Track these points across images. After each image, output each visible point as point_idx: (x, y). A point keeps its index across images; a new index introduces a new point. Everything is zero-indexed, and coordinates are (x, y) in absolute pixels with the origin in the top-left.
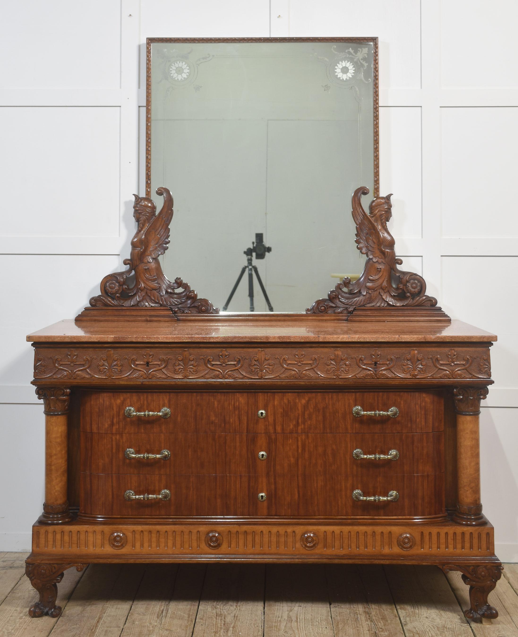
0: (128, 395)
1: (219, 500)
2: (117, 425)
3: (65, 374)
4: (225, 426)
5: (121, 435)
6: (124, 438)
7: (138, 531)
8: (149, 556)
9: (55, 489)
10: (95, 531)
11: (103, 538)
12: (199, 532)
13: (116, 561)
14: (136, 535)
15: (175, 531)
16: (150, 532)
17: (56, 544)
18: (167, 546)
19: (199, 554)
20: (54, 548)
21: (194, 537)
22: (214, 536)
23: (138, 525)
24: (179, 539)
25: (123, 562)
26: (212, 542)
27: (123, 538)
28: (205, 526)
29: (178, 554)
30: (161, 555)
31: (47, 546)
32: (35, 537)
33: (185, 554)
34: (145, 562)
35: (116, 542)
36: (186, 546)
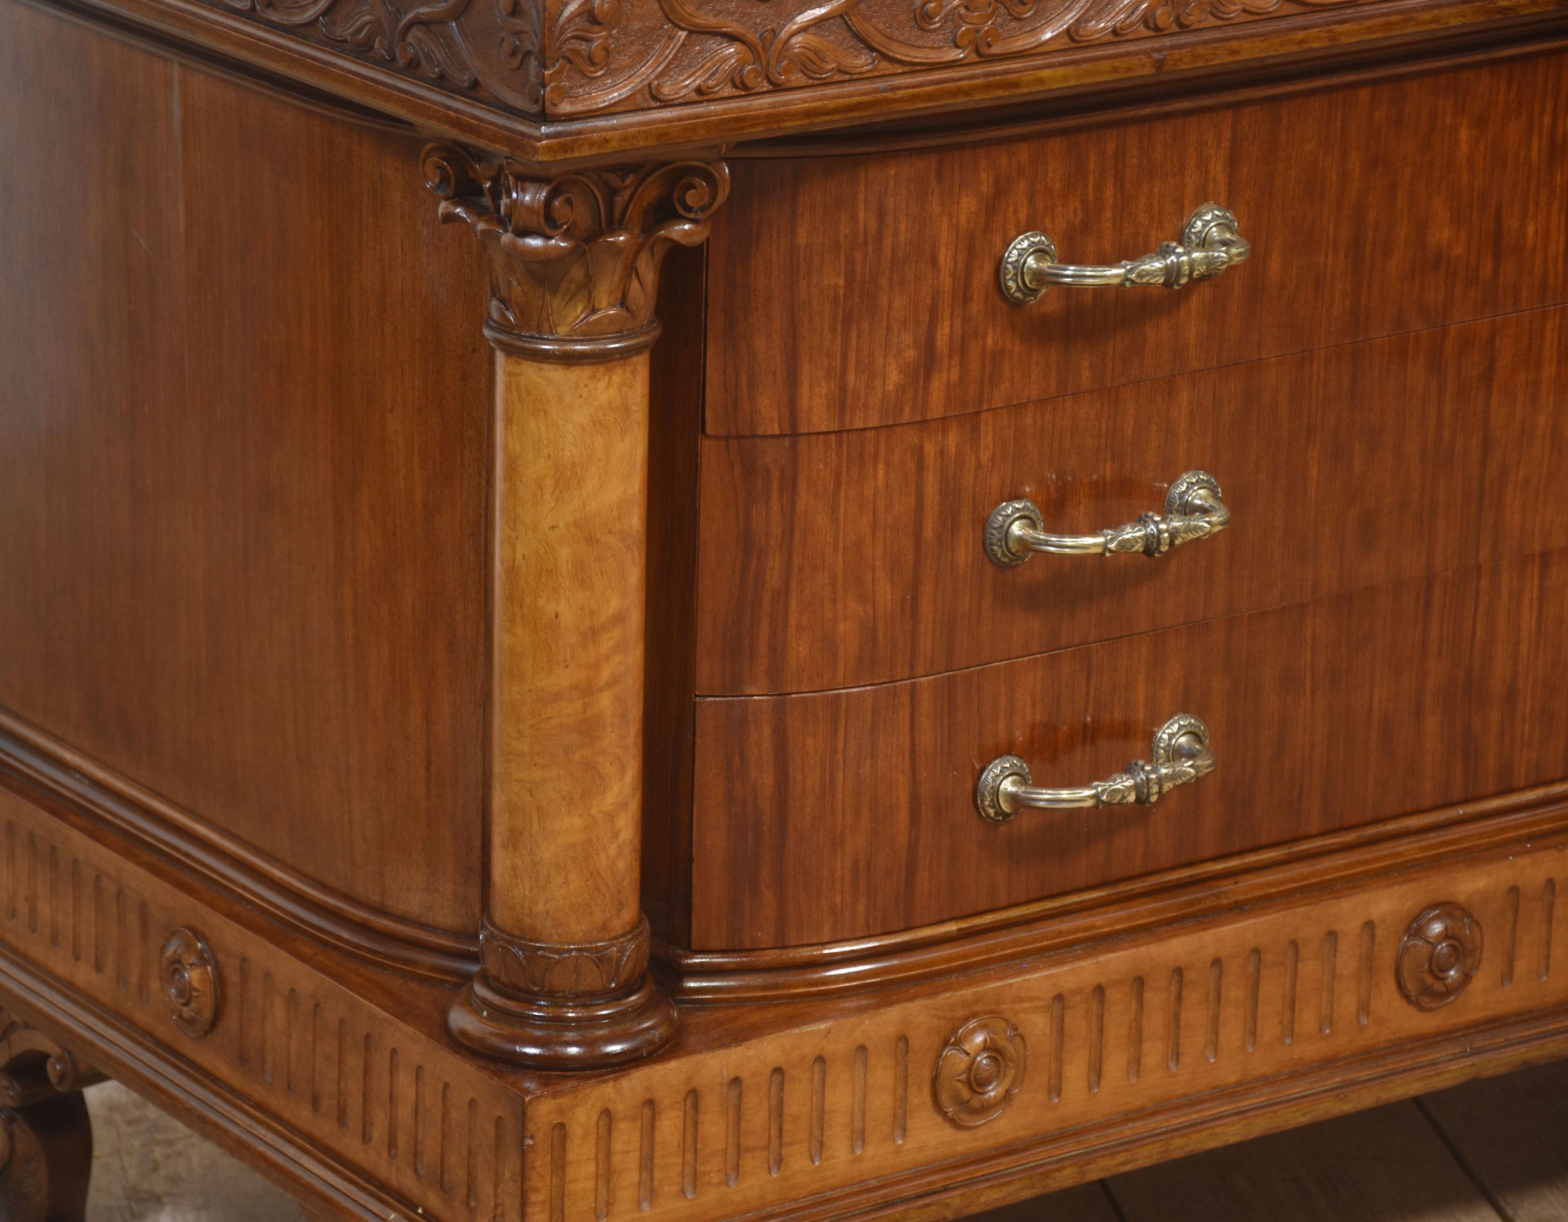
0: (1023, 153)
1: (1432, 724)
2: (956, 360)
3: (726, 59)
4: (1496, 271)
5: (971, 421)
6: (987, 438)
7: (1079, 991)
8: (1140, 1127)
9: (616, 835)
10: (862, 1048)
11: (904, 1080)
12: (1370, 925)
13: (991, 1197)
14: (1067, 1020)
15: (1256, 951)
16: (1139, 983)
17: (658, 1175)
18: (1215, 1045)
19: (1368, 1055)
20: (645, 1206)
21: (1347, 961)
22: (1445, 936)
23: (1079, 958)
24: (1272, 988)
25: (1027, 1194)
26: (1437, 969)
27: (1011, 1050)
28: (1398, 890)
29: (1267, 1080)
30: (1190, 1101)
31: (609, 1204)
32: (541, 1164)
33: (1299, 1072)
34: (1129, 1167)
35: (976, 1083)
36: (1308, 1020)
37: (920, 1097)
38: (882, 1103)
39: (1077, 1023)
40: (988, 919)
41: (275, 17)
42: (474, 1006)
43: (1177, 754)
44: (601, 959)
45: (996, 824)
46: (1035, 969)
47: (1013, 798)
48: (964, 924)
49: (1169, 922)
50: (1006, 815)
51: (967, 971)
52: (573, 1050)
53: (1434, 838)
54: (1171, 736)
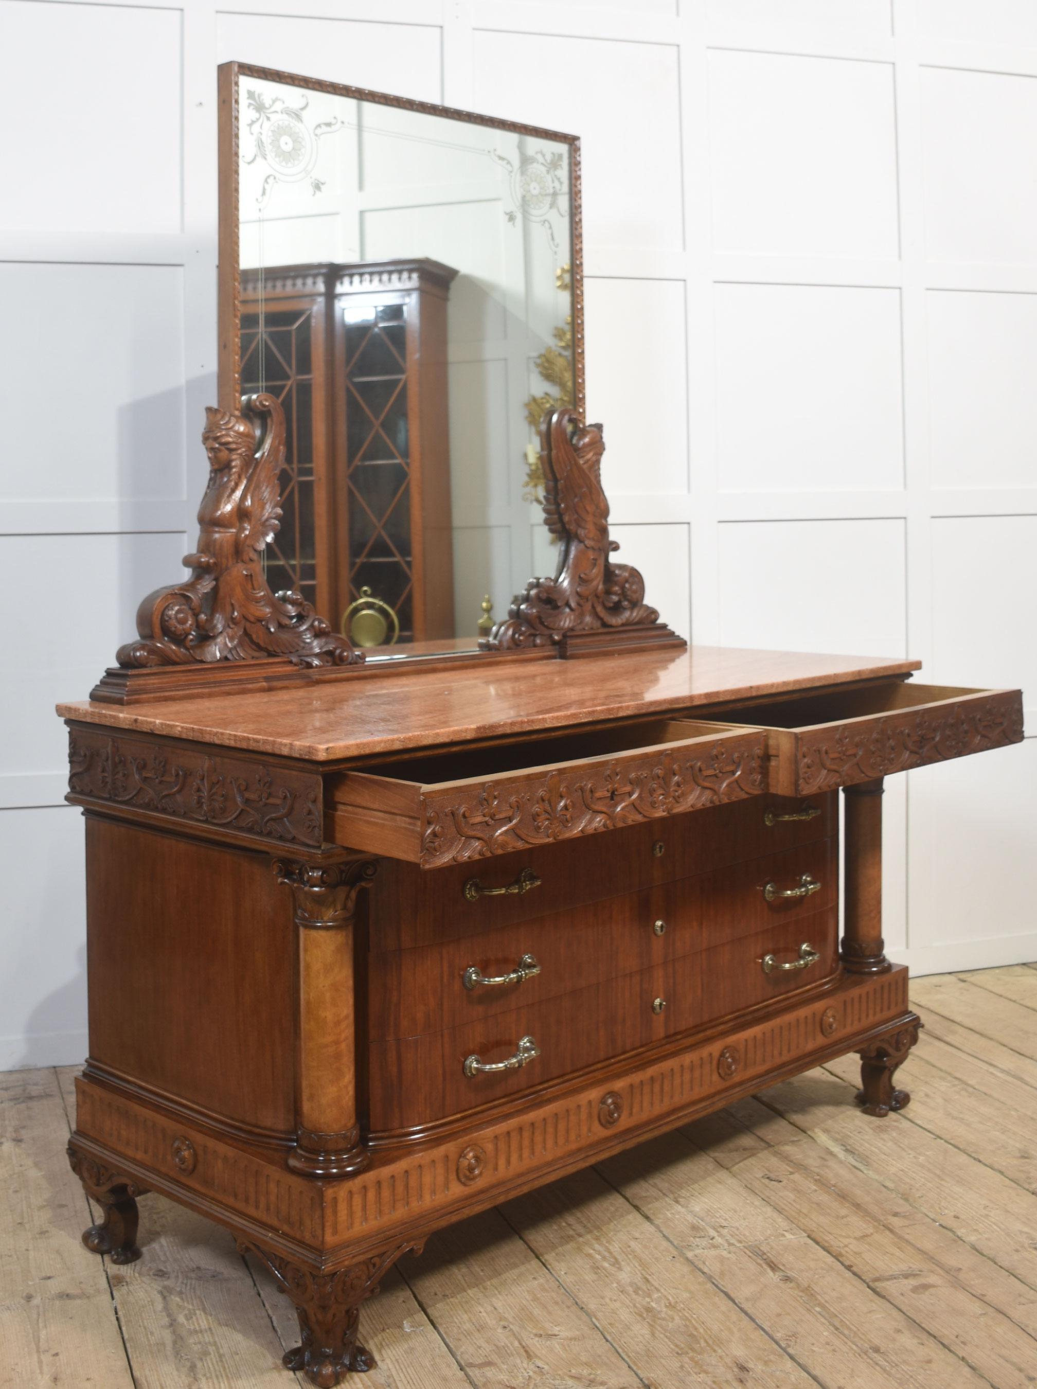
1: (602, 1033)
5: (457, 942)
6: (463, 947)
7: (502, 1134)
8: (524, 1179)
9: (348, 1093)
10: (433, 1161)
11: (447, 1170)
12: (590, 1102)
13: (478, 1209)
14: (499, 1144)
15: (556, 1114)
16: (521, 1129)
17: (368, 1212)
18: (545, 1148)
19: (591, 1146)
20: (364, 1224)
21: (584, 1115)
22: (613, 1103)
23: (501, 1123)
24: (562, 1126)
25: (489, 1206)
26: (611, 1115)
27: (482, 1156)
28: (599, 1089)
29: (561, 1158)
30: (538, 1168)
31: (352, 1224)
32: (329, 1212)
33: (571, 1154)
34: (521, 1193)
35: (471, 1169)
36: (573, 1136)
37: (453, 1176)
38: (440, 1180)
39: (502, 1145)
40: (470, 1112)
41: (215, 821)
42: (298, 1157)
43: (527, 1050)
44: (345, 1137)
45: (470, 1078)
46: (488, 1128)
47: (477, 1069)
48: (462, 1114)
49: (528, 1107)
50: (474, 1075)
51: (466, 1131)
52: (335, 1171)
53: (605, 1070)
54: (525, 1043)
